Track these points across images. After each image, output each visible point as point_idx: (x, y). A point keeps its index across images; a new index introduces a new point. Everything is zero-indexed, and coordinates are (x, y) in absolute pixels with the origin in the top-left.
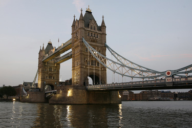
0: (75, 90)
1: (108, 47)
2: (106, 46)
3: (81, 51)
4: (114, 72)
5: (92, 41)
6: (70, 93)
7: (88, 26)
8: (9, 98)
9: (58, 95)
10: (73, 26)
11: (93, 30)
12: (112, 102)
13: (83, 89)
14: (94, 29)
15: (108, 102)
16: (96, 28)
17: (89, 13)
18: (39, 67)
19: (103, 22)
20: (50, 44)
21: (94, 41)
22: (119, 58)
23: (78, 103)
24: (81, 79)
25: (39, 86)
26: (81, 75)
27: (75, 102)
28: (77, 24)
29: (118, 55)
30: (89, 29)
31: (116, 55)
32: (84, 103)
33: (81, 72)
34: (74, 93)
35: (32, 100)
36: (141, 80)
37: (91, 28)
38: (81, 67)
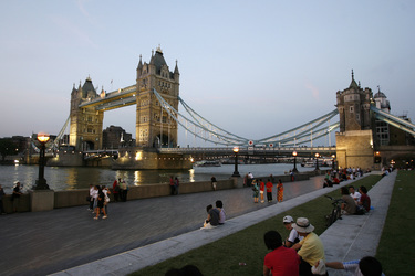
0: (145, 153)
2: (179, 99)
3: (151, 104)
7: (159, 72)
8: (7, 158)
9: (123, 159)
10: (140, 69)
12: (184, 167)
13: (154, 152)
14: (166, 77)
16: (168, 75)
17: (159, 54)
18: (72, 115)
20: (89, 82)
21: (165, 93)
23: (148, 168)
24: (150, 138)
25: (74, 143)
26: (150, 134)
27: (144, 167)
28: (145, 68)
30: (160, 77)
32: (155, 168)
33: (150, 130)
34: (143, 156)
35: (64, 163)
37: (163, 76)
38: (151, 125)
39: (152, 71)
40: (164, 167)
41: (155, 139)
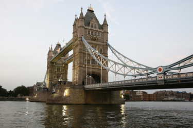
0: (72, 90)
1: (109, 46)
2: (107, 45)
3: (80, 50)
4: (116, 73)
5: (92, 40)
6: (66, 93)
7: (88, 24)
8: (23, 97)
9: (55, 95)
10: (74, 25)
11: (94, 29)
12: (113, 103)
13: (80, 89)
14: (96, 27)
15: (108, 103)
16: (97, 26)
17: (91, 11)
19: (105, 21)
20: (58, 45)
21: (94, 40)
22: (119, 56)
23: (74, 103)
24: (79, 78)
25: (48, 86)
26: (80, 75)
27: (71, 102)
28: (77, 23)
29: (119, 53)
30: (90, 28)
31: (117, 53)
32: (82, 103)
33: (80, 71)
34: (70, 92)
35: (40, 100)
36: (133, 78)
37: (92, 27)
38: (80, 66)
39: (81, 23)
40: (92, 102)
41: (85, 78)
